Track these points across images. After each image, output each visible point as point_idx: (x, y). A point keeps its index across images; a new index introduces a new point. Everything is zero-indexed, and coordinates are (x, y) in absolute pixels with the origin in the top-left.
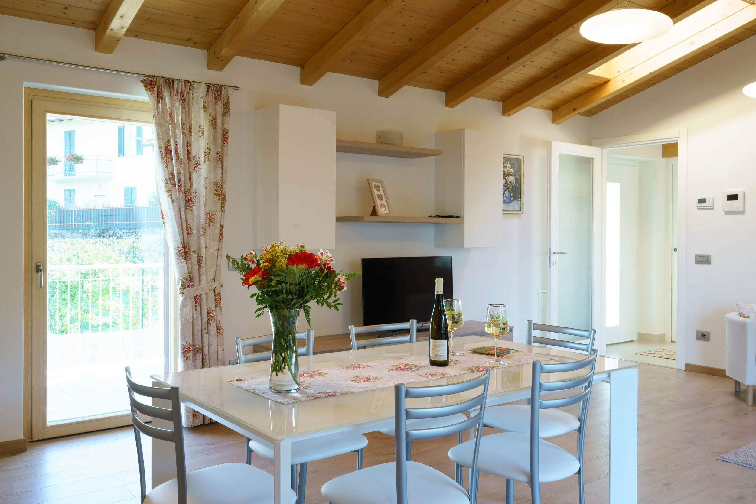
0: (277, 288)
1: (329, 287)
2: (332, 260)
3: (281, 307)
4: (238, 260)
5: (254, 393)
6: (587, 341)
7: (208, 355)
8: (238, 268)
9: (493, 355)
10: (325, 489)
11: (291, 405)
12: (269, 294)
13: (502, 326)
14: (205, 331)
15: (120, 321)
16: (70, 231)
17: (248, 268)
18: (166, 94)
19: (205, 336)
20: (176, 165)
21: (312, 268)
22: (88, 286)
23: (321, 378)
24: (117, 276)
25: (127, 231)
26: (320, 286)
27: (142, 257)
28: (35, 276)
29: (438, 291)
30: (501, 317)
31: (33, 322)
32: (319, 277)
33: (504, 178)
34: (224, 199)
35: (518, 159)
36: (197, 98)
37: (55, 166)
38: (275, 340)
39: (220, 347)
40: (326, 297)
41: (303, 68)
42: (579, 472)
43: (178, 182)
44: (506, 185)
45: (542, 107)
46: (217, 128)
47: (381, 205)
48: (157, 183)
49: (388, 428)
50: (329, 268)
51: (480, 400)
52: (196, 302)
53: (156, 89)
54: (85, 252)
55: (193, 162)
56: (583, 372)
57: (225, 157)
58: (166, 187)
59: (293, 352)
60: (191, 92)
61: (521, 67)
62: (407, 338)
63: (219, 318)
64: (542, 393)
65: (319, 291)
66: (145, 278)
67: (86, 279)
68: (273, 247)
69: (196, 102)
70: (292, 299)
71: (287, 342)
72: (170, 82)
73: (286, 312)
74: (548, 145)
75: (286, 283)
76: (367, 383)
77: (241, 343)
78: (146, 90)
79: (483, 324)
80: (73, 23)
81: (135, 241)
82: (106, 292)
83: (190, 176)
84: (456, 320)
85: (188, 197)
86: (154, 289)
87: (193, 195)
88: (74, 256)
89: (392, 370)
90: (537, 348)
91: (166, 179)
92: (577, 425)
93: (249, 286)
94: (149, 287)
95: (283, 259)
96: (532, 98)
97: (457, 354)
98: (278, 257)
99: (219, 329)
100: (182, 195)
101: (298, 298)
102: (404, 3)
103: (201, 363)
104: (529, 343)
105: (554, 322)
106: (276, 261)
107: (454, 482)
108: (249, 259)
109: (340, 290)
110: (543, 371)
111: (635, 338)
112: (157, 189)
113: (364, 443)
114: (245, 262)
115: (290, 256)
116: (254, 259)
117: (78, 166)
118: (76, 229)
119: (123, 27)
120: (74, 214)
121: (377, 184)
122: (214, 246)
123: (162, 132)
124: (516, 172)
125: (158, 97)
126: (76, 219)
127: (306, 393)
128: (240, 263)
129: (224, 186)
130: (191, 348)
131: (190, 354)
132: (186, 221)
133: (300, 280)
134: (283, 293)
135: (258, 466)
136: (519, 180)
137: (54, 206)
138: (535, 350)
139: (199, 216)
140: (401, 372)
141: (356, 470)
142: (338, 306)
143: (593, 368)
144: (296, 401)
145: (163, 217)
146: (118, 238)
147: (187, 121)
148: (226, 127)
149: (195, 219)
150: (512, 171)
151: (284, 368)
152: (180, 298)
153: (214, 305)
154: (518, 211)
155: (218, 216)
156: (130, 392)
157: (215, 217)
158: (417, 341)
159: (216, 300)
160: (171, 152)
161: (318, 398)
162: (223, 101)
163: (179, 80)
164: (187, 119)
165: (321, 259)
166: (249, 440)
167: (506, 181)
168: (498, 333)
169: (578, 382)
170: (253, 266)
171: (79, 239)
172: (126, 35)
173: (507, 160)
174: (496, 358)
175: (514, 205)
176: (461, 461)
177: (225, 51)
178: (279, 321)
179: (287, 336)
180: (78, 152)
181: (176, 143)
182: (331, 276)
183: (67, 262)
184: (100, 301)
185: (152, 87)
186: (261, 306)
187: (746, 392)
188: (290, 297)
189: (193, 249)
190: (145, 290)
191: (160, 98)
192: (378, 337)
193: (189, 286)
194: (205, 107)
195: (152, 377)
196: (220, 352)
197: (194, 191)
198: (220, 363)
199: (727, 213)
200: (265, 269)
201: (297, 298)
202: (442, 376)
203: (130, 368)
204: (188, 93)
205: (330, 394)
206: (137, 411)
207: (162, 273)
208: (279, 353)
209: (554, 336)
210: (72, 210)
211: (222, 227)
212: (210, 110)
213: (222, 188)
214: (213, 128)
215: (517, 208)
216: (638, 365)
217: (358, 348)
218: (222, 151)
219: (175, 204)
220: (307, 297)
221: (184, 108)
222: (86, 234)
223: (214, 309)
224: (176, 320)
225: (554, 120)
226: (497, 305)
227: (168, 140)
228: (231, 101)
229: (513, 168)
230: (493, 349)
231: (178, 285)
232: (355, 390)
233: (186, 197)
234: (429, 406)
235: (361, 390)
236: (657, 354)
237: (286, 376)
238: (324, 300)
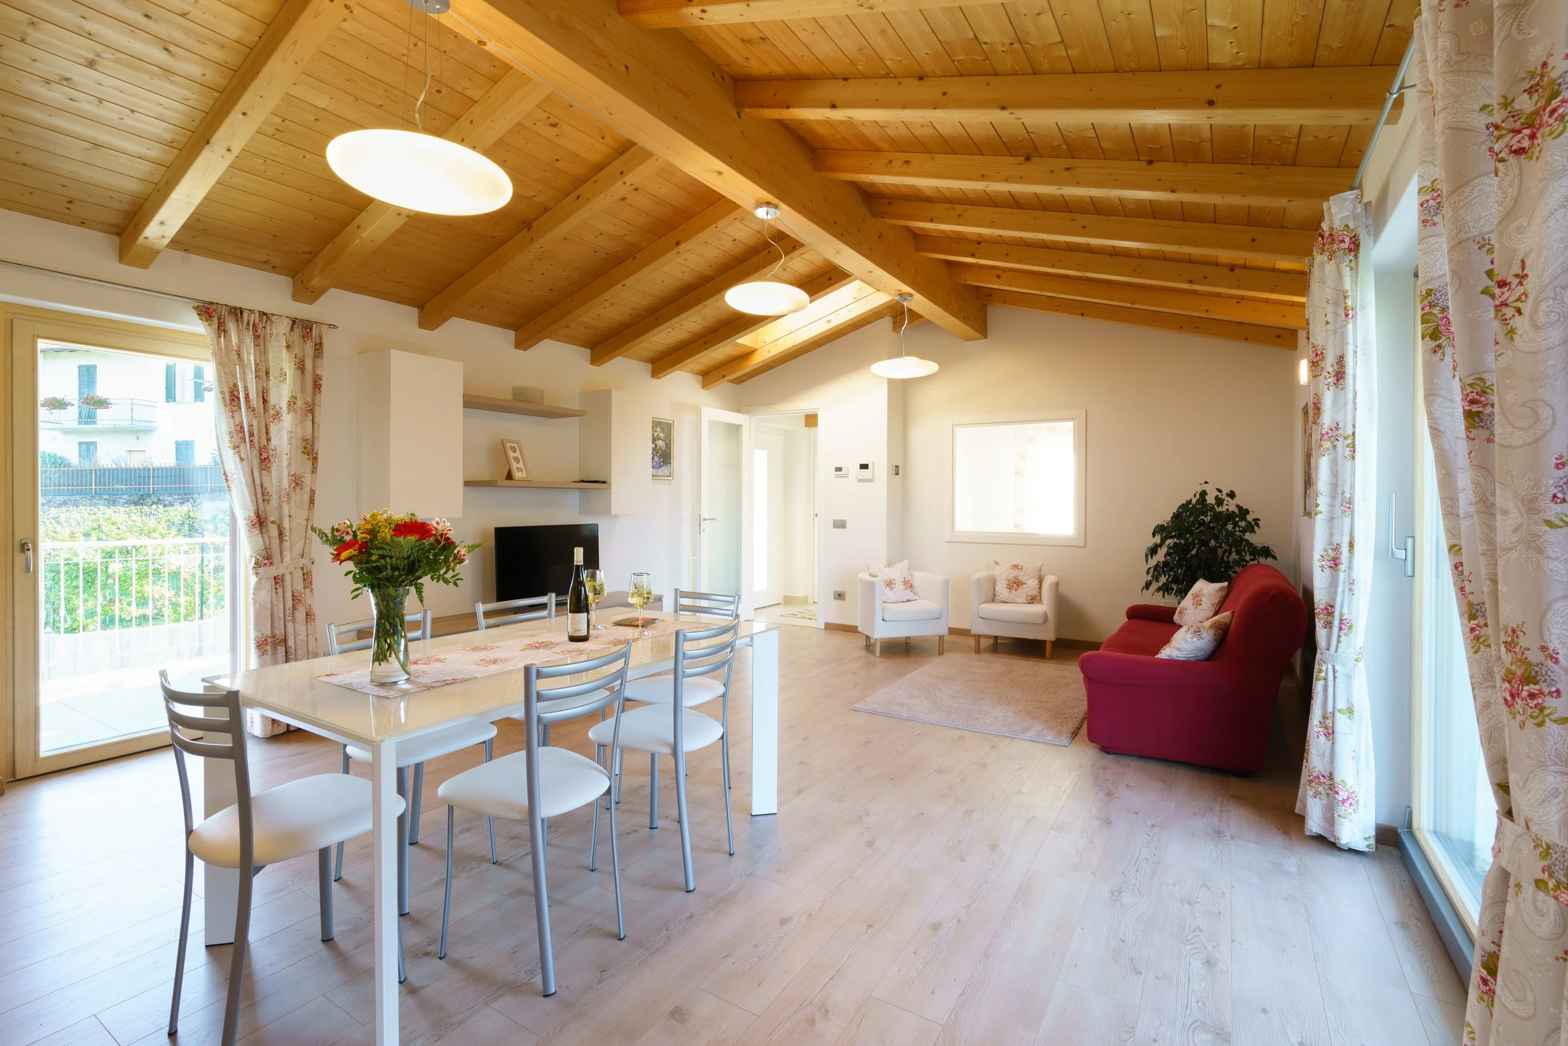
0: (379, 564)
1: (446, 561)
2: (450, 530)
3: (385, 585)
4: (328, 532)
5: (349, 688)
6: (732, 607)
7: (293, 647)
8: (327, 540)
9: (638, 626)
10: (442, 790)
11: (399, 699)
12: (368, 571)
13: (646, 596)
14: (288, 619)
15: (167, 611)
16: (89, 497)
17: (341, 540)
18: (231, 326)
19: (290, 625)
20: (247, 416)
21: (424, 539)
22: (115, 567)
23: (438, 665)
24: (161, 554)
25: (180, 497)
26: (436, 561)
27: (203, 529)
28: (19, 558)
29: (577, 562)
30: (645, 586)
31: (15, 619)
32: (434, 549)
33: (653, 443)
34: (315, 459)
35: (667, 424)
36: (278, 335)
37: (63, 411)
38: (377, 625)
39: (310, 637)
40: (442, 572)
41: (422, 310)
42: (722, 738)
43: (250, 437)
44: (655, 450)
45: (692, 372)
46: (306, 372)
47: (517, 468)
48: (217, 437)
49: (519, 714)
50: (448, 539)
51: (621, 674)
52: (276, 583)
53: (215, 320)
54: (112, 524)
55: (272, 412)
56: (726, 638)
57: (317, 408)
58: (230, 442)
59: (402, 636)
60: (268, 327)
61: (670, 330)
62: (545, 613)
63: (309, 601)
64: (685, 662)
65: (433, 565)
66: (205, 555)
67: (113, 560)
68: (373, 516)
69: (275, 339)
70: (400, 576)
71: (394, 626)
72: (237, 313)
73: (391, 591)
74: (697, 411)
75: (391, 557)
76: (494, 666)
77: (334, 630)
78: (200, 319)
79: (625, 594)
80: (82, 223)
81: (191, 509)
82: (142, 576)
83: (267, 429)
84: (597, 592)
85: (265, 455)
86: (218, 570)
87: (271, 453)
88: (95, 529)
89: (525, 649)
90: (686, 616)
91: (230, 433)
92: (722, 690)
93: (342, 562)
94: (212, 567)
95: (387, 530)
96: (682, 361)
97: (599, 627)
98: (380, 527)
99: (309, 615)
100: (256, 452)
101: (407, 575)
102: (542, 250)
103: (284, 658)
104: (676, 612)
105: (704, 590)
106: (378, 532)
107: (596, 764)
108: (342, 530)
109: (459, 563)
110: (686, 639)
111: (781, 601)
112: (218, 444)
113: (493, 732)
114: (336, 533)
115: (397, 525)
116: (349, 530)
117: (101, 413)
118: (98, 494)
119: (163, 237)
120: (94, 475)
121: (512, 445)
122: (301, 516)
123: (225, 373)
124: (666, 437)
125: (218, 329)
126: (98, 481)
127: (418, 683)
128: (330, 535)
129: (316, 444)
130: (269, 640)
131: (268, 648)
132: (262, 484)
133: (409, 553)
134: (387, 569)
135: (356, 775)
136: (668, 445)
137: (59, 463)
138: (682, 619)
139: (280, 479)
140: (536, 651)
141: (483, 763)
142: (457, 582)
143: (736, 633)
144: (405, 694)
145: (226, 480)
146: (165, 506)
147: (263, 362)
148: (319, 372)
149: (274, 482)
150: (662, 435)
151: (390, 656)
152: (253, 579)
153: (302, 586)
154: (668, 476)
155: (308, 479)
156: (167, 702)
157: (303, 479)
158: (556, 616)
159: (304, 580)
160: (239, 398)
161: (432, 687)
162: (314, 340)
163: (250, 310)
164: (263, 359)
165: (436, 529)
166: (345, 746)
167: (656, 445)
168: (642, 603)
169: (722, 648)
170: (348, 538)
171: (101, 508)
172: (168, 246)
173: (656, 424)
174: (640, 629)
175: (664, 470)
176: (602, 740)
177: (316, 281)
178: (383, 601)
179: (394, 619)
180: (101, 392)
181: (246, 388)
182: (449, 548)
183: (82, 538)
184: (134, 589)
185: (210, 317)
186: (359, 585)
187: (874, 645)
188: (396, 573)
189: (271, 519)
190: (206, 571)
191: (221, 329)
192: (515, 614)
193: (265, 564)
194: (288, 347)
195: (203, 680)
196: (310, 642)
197: (273, 448)
198: (311, 655)
199: (860, 481)
200: (362, 542)
201: (405, 575)
202: (581, 652)
203: (168, 672)
204: (265, 327)
205: (448, 682)
206: (179, 727)
207: (227, 548)
208: (382, 640)
209: (704, 603)
210: (91, 470)
211: (313, 492)
212: (296, 350)
213: (313, 445)
214: (300, 372)
215: (667, 474)
216: (778, 627)
217: (486, 628)
218: (313, 400)
219: (245, 463)
220: (417, 574)
221: (258, 346)
222: (114, 501)
223: (303, 591)
224: (247, 606)
225: (704, 386)
226: (641, 574)
227: (235, 384)
228: (325, 341)
229: (663, 432)
230: (638, 620)
231: (250, 563)
232: (479, 675)
233: (261, 455)
234: (569, 684)
235: (486, 674)
236: (800, 615)
237: (393, 664)
238: (439, 575)
